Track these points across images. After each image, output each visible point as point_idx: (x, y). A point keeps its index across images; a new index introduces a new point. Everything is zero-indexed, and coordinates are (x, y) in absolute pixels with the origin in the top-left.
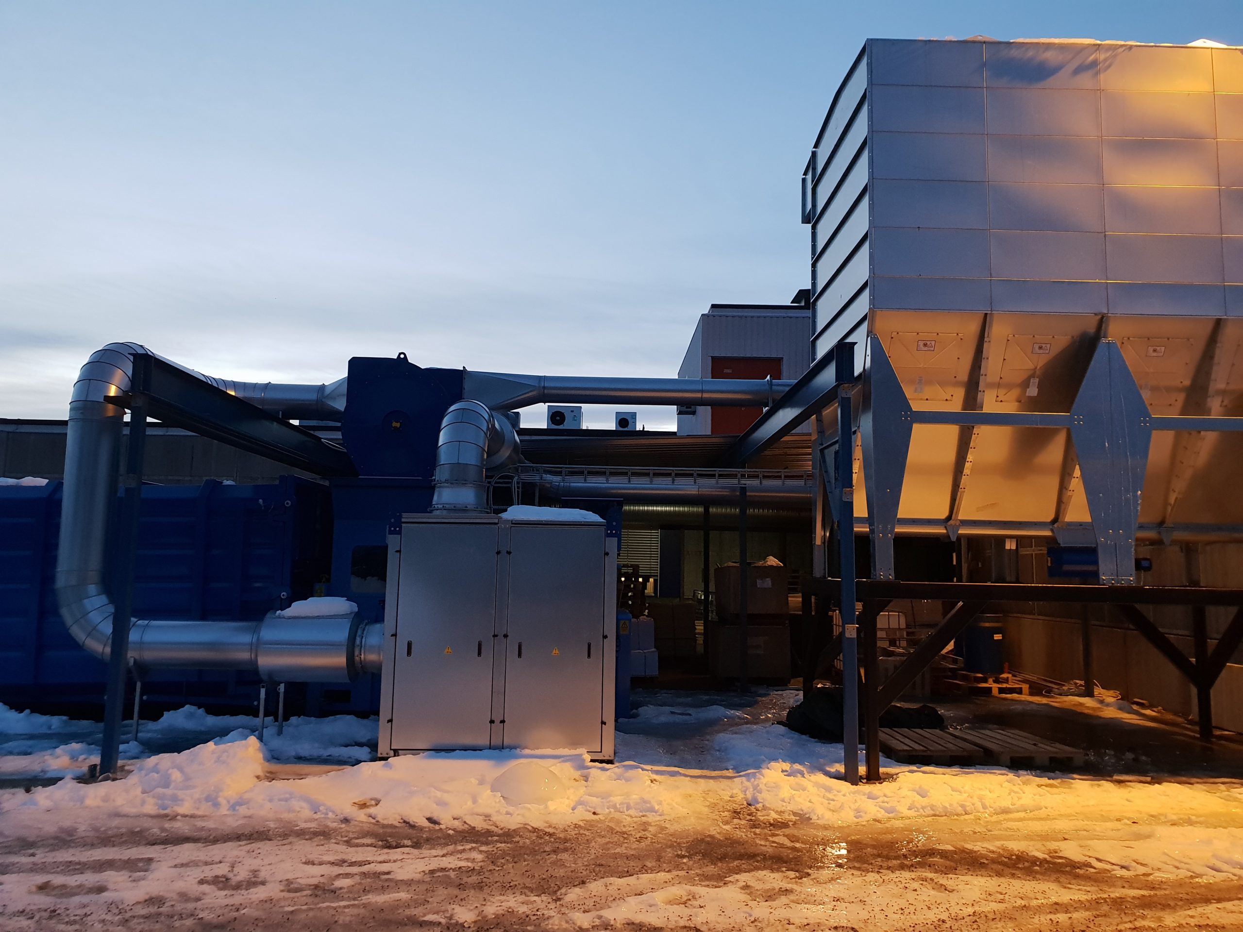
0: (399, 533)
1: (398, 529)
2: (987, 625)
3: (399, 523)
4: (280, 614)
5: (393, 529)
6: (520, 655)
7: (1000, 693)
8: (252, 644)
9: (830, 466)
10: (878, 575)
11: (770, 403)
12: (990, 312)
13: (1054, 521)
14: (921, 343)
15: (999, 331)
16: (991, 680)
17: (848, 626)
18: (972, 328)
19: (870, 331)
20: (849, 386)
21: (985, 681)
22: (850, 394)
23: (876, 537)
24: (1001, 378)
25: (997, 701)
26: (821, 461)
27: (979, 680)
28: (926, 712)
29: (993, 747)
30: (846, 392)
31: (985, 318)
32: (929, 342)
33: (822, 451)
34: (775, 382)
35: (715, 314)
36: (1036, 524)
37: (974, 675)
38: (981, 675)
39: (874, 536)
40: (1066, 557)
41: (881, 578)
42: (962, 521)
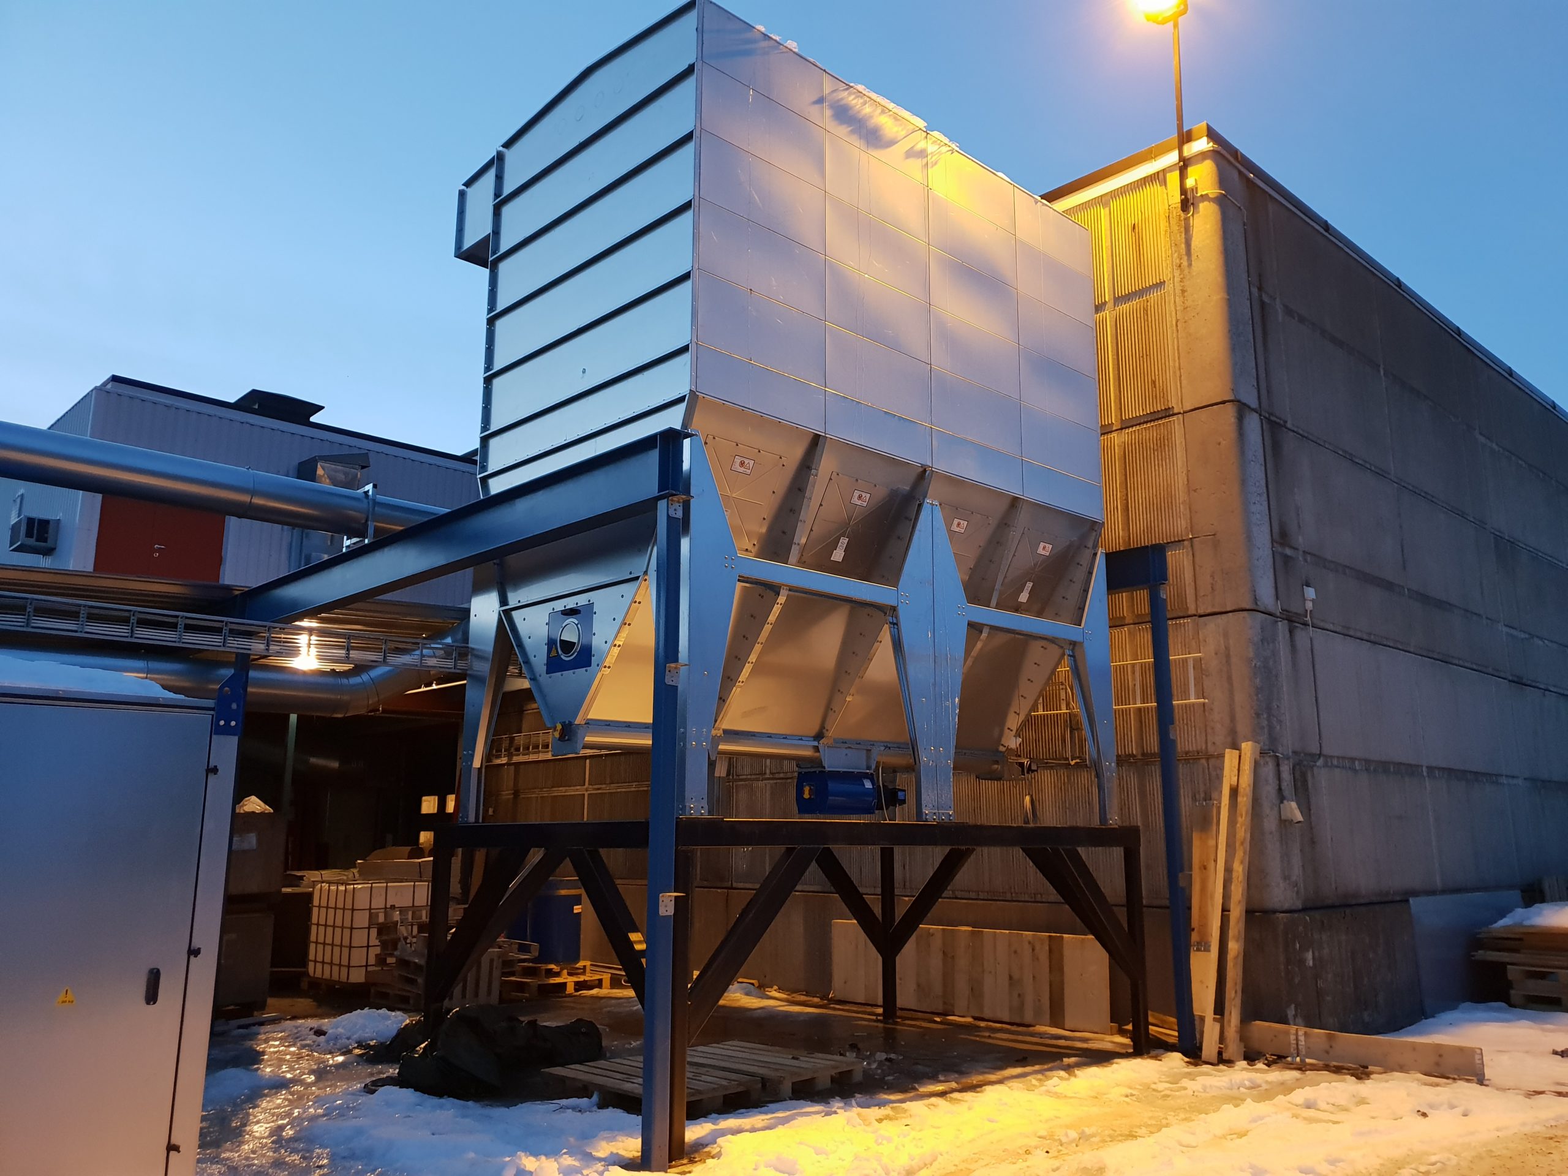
2: (563, 892)
7: (576, 990)
9: (530, 638)
10: (687, 808)
11: (371, 531)
12: (824, 434)
13: (819, 736)
14: (738, 460)
15: (827, 464)
16: (565, 972)
17: (663, 896)
18: (798, 452)
19: (685, 424)
20: (681, 501)
21: (558, 974)
22: (679, 514)
23: (688, 746)
24: (811, 530)
25: (574, 1002)
26: (506, 629)
27: (550, 973)
28: (583, 1030)
29: (761, 1071)
30: (675, 510)
31: (816, 441)
32: (746, 461)
33: (507, 613)
34: (380, 498)
35: (120, 391)
36: (801, 739)
37: (544, 967)
38: (552, 966)
39: (685, 745)
40: (832, 786)
41: (691, 814)
42: (725, 732)
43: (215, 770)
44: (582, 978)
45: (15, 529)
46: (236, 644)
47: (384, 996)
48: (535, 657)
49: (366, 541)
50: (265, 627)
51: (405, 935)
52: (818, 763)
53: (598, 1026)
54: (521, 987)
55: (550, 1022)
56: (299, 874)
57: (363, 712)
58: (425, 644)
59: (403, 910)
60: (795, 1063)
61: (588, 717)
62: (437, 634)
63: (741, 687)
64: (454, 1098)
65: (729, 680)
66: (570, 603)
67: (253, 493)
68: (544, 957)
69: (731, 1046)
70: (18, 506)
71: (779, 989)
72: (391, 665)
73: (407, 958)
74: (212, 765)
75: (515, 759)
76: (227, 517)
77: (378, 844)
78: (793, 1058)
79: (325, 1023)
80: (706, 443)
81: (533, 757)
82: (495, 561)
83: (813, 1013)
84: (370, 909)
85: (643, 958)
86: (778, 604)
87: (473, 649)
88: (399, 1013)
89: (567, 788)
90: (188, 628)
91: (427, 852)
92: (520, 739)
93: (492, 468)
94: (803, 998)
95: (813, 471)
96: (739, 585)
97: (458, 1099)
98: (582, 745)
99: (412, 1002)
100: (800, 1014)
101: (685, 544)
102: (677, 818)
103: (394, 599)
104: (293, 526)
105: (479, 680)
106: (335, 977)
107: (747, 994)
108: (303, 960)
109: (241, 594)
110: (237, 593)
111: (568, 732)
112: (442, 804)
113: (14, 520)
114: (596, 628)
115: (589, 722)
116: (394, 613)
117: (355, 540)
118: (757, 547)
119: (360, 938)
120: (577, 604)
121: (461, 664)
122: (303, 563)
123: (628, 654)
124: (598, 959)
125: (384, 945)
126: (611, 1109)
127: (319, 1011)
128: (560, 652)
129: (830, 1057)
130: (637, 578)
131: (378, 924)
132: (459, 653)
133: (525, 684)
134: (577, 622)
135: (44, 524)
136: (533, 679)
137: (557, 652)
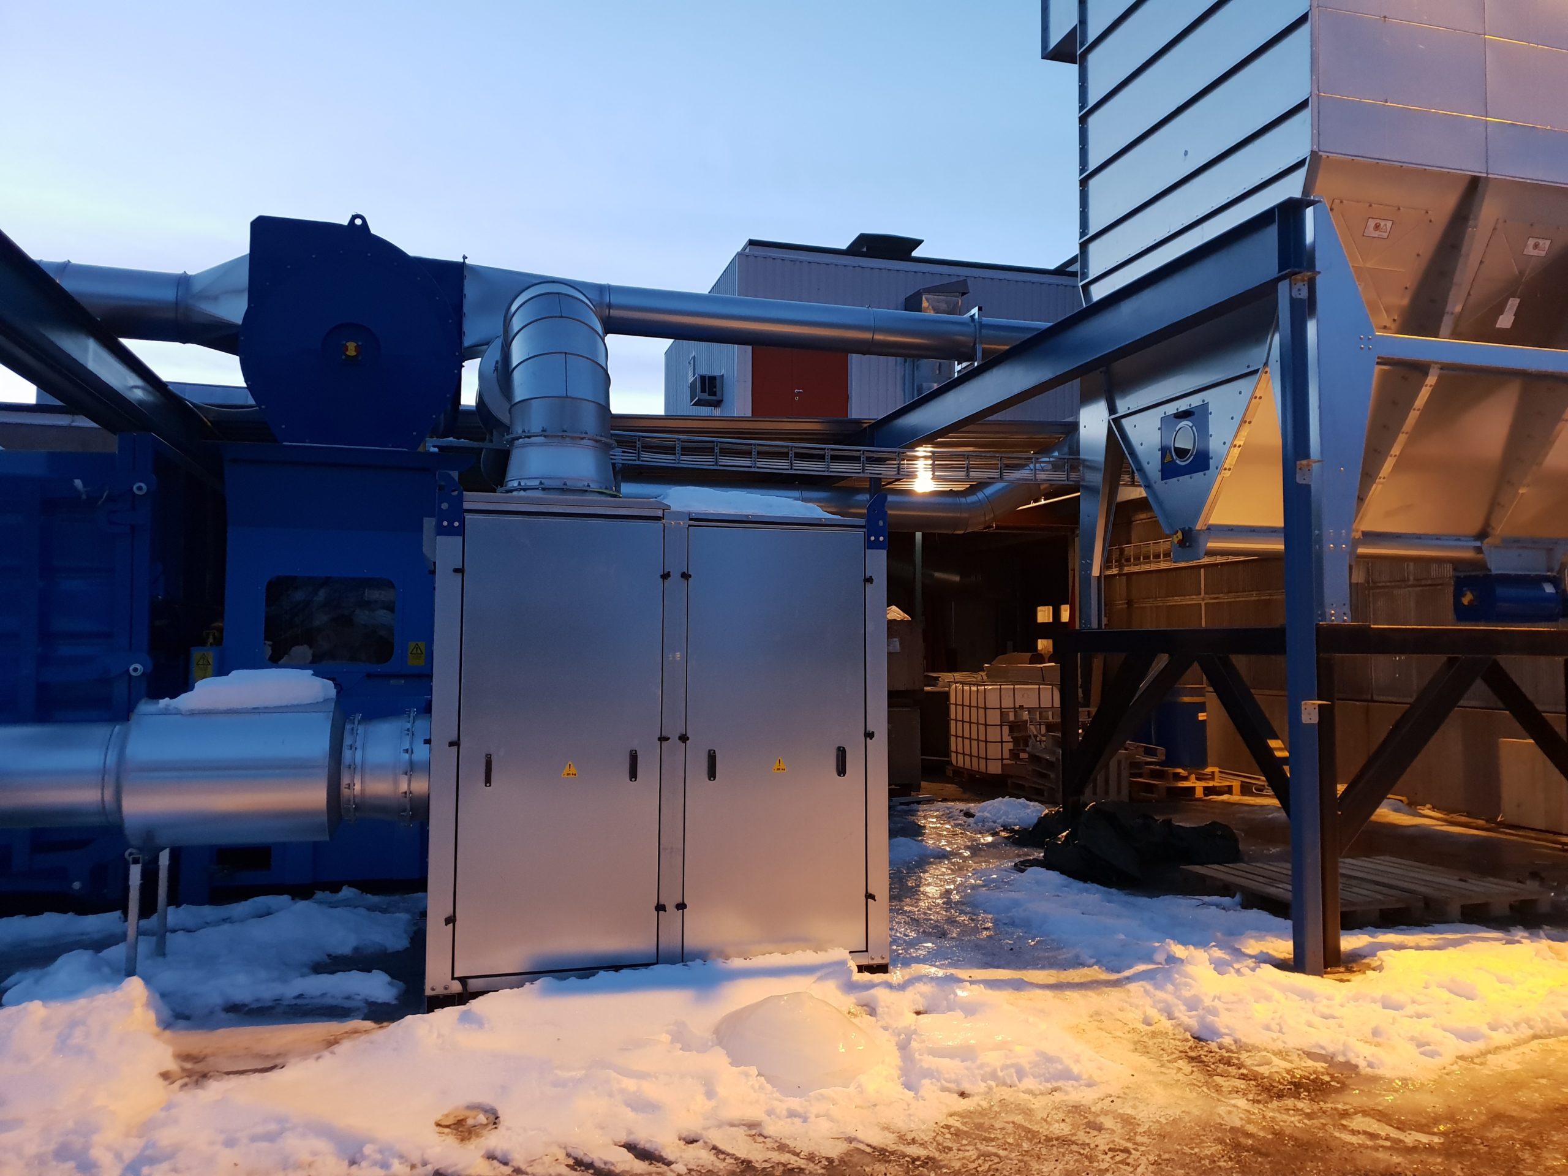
0: (461, 531)
1: (456, 524)
2: (1186, 699)
3: (458, 512)
4: (167, 705)
5: (445, 523)
6: (712, 775)
7: (1206, 795)
8: (104, 771)
9: (1142, 444)
10: (1328, 616)
11: (979, 354)
12: (1485, 175)
13: (1482, 535)
14: (1372, 223)
15: (1489, 211)
16: (1193, 776)
17: (1306, 704)
18: (1450, 200)
19: (1307, 190)
20: (1306, 278)
21: (1186, 779)
22: (1304, 294)
23: (1325, 549)
24: (1469, 294)
25: (1204, 806)
26: (1117, 440)
27: (1178, 777)
28: (1219, 833)
29: (1422, 889)
30: (1299, 290)
31: (1474, 186)
32: (1382, 223)
33: (1117, 421)
34: (986, 320)
35: (756, 253)
36: (1459, 540)
37: (1171, 770)
38: (1180, 770)
39: (1321, 547)
40: (1500, 591)
41: (1333, 621)
42: (1365, 534)
43: (870, 580)
44: (1211, 784)
45: (693, 386)
46: (873, 470)
47: (1021, 787)
48: (1148, 463)
49: (976, 364)
50: (895, 452)
51: (1035, 733)
52: (1482, 565)
53: (1235, 831)
54: (1149, 788)
55: (1183, 822)
56: (935, 675)
57: (979, 528)
58: (1038, 459)
59: (1030, 710)
60: (1462, 884)
61: (1211, 522)
62: (1044, 449)
63: (1382, 483)
64: (1098, 884)
65: (1368, 476)
66: (1183, 405)
67: (875, 330)
68: (1172, 760)
69: (1384, 861)
70: (692, 367)
71: (1433, 807)
72: (1006, 481)
73: (1037, 754)
74: (868, 576)
75: (1126, 570)
76: (849, 355)
77: (1000, 650)
78: (1461, 880)
79: (972, 807)
80: (1331, 209)
81: (1144, 568)
82: (1101, 369)
83: (1481, 836)
84: (1001, 708)
85: (1287, 765)
86: (1426, 386)
87: (1084, 460)
88: (1037, 803)
89: (1183, 598)
90: (835, 458)
91: (1047, 658)
92: (1130, 549)
93: (1093, 273)
94: (1463, 819)
95: (1471, 223)
96: (1378, 368)
97: (1101, 885)
98: (1204, 552)
99: (1046, 794)
100: (1461, 835)
101: (1312, 328)
102: (1317, 624)
103: (999, 419)
104: (905, 356)
105: (1092, 490)
106: (975, 767)
107: (1396, 810)
108: (947, 752)
109: (869, 426)
110: (865, 425)
111: (1189, 540)
112: (1057, 614)
113: (691, 380)
114: (1212, 430)
115: (1210, 528)
116: (1003, 433)
117: (965, 364)
118: (1398, 322)
119: (994, 734)
120: (1190, 405)
121: (1074, 476)
122: (916, 393)
123: (1249, 455)
124: (1229, 765)
125: (1016, 741)
126: (1255, 910)
127: (966, 796)
128: (1175, 457)
129: (1509, 883)
130: (1256, 372)
131: (1009, 722)
132: (1071, 465)
133: (1139, 493)
134: (1191, 424)
135: (713, 379)
136: (1148, 487)
137: (1172, 457)
